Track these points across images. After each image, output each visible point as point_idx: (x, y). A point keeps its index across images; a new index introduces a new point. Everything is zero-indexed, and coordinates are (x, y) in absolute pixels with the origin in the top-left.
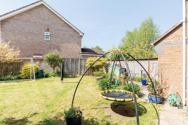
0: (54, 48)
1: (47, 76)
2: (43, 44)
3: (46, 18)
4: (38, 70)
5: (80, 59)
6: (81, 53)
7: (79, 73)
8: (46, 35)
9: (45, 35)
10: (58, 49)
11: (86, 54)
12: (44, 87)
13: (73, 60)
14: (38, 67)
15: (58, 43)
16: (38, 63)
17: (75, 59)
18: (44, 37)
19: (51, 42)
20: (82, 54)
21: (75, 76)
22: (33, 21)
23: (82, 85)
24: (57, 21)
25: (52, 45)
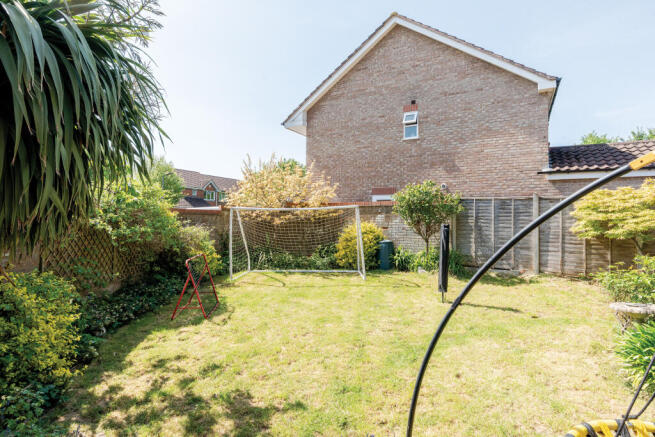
0: (433, 165)
1: (404, 267)
2: (397, 156)
3: (407, 65)
4: (378, 243)
5: (540, 199)
6: (549, 170)
7: (535, 263)
8: (407, 124)
9: (404, 122)
10: (447, 166)
11: (577, 171)
12: (376, 306)
13: (503, 205)
14: (379, 231)
15: (446, 143)
16: (380, 218)
17: (516, 200)
18: (402, 132)
19: (424, 145)
20: (550, 173)
21: (512, 277)
22: (373, 89)
23: (529, 332)
24: (441, 63)
25: (424, 154)
